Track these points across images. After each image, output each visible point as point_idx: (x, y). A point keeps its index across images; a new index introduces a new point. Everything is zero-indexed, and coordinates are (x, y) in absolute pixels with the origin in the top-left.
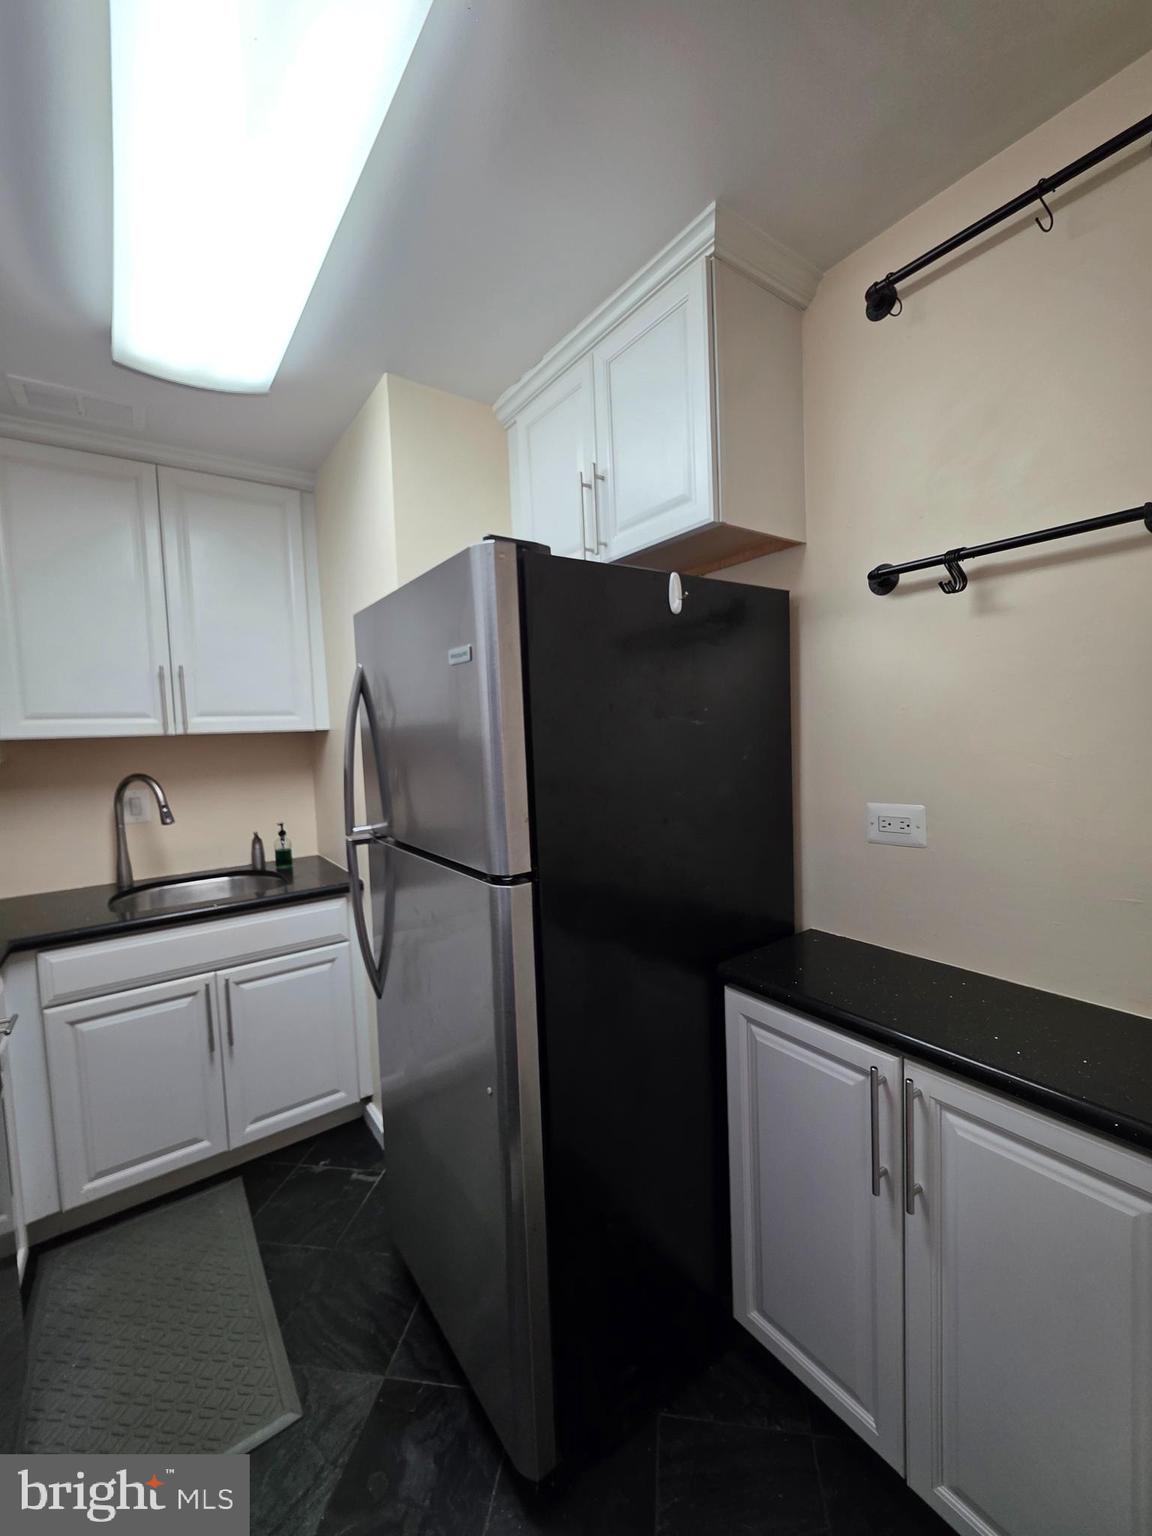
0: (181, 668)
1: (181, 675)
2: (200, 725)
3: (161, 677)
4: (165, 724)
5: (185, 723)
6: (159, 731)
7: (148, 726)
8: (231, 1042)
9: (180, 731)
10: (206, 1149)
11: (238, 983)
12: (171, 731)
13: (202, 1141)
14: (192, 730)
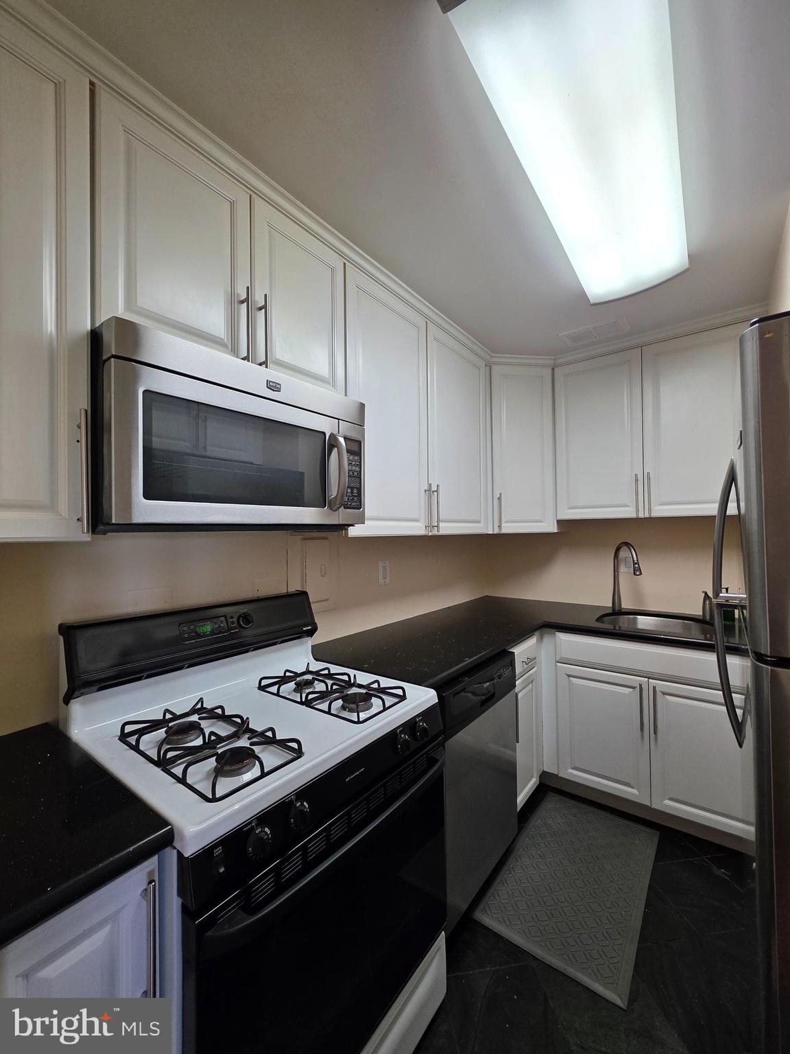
0: (648, 474)
1: (649, 479)
2: (660, 511)
3: (637, 480)
4: (637, 511)
5: (650, 510)
6: (634, 515)
7: (628, 512)
8: (655, 732)
9: (647, 515)
10: (633, 794)
11: (664, 694)
12: (641, 515)
13: (634, 788)
14: (654, 515)
